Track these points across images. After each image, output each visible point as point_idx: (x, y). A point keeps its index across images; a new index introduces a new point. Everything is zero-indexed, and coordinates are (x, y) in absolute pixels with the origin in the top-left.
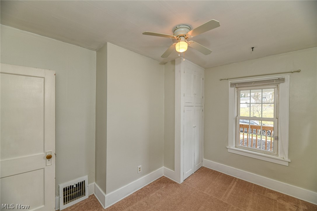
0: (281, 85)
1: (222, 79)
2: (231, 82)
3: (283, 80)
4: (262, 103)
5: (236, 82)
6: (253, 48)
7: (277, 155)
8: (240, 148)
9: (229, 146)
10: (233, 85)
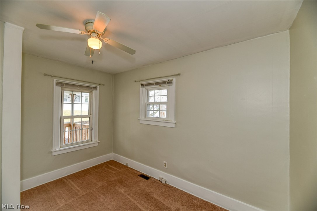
0: (94, 92)
1: (47, 74)
2: (58, 80)
3: (95, 88)
4: (81, 104)
5: (63, 82)
6: (93, 61)
7: (92, 141)
8: (64, 147)
9: (54, 150)
10: (58, 84)
